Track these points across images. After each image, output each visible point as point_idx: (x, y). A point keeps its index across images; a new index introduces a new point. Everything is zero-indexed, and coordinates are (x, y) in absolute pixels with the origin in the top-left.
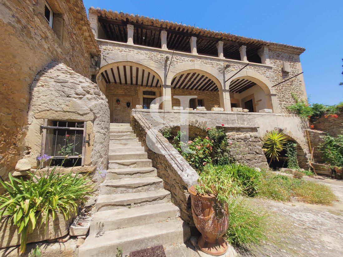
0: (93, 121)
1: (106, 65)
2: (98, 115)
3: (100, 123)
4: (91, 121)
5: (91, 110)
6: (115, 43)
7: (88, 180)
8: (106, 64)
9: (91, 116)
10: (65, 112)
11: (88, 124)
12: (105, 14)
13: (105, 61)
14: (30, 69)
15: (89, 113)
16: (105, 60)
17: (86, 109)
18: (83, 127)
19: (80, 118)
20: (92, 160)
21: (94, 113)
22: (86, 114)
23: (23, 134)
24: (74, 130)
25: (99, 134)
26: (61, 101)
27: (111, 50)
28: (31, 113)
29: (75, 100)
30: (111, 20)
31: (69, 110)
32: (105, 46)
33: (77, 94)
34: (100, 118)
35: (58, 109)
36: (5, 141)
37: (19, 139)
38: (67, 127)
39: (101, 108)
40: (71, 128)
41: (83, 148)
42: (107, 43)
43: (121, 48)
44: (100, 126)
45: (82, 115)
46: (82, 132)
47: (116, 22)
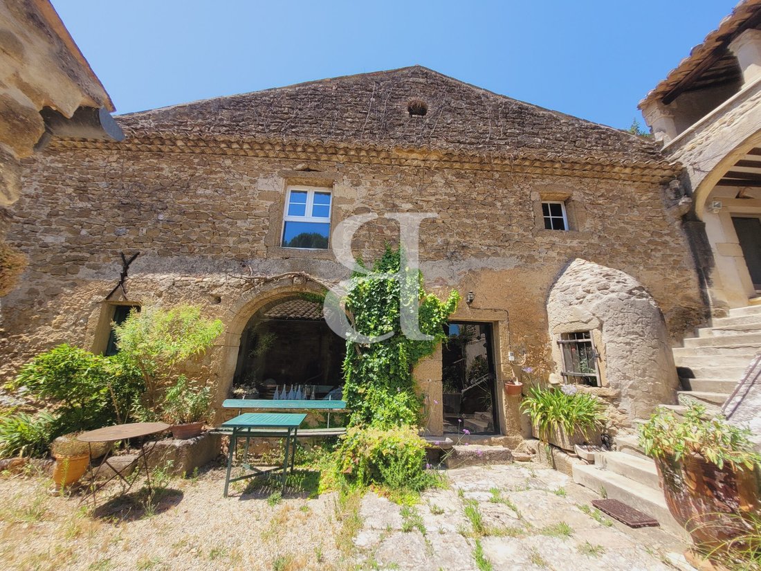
0: (600, 328)
1: (702, 179)
2: (604, 319)
3: (612, 328)
4: (597, 328)
5: (594, 315)
6: (710, 118)
7: (611, 407)
8: (704, 175)
9: (596, 323)
10: (571, 322)
11: (595, 333)
12: (668, 85)
13: (699, 173)
14: (541, 289)
15: (592, 319)
16: (699, 170)
17: (587, 314)
18: (589, 338)
19: (584, 327)
20: (608, 382)
21: (598, 318)
22: (590, 320)
23: (548, 350)
24: (583, 343)
25: (613, 345)
26: (566, 312)
27: (706, 140)
28: (550, 329)
29: (576, 306)
30: (688, 78)
31: (574, 320)
32: (690, 142)
33: (577, 299)
34: (611, 321)
35: (566, 321)
36: (534, 357)
37: (546, 355)
38: (576, 340)
39: (609, 306)
40: (580, 341)
41: (596, 364)
42: (692, 132)
43: (727, 117)
44: (613, 333)
45: (586, 323)
46: (589, 344)
47: (700, 70)
